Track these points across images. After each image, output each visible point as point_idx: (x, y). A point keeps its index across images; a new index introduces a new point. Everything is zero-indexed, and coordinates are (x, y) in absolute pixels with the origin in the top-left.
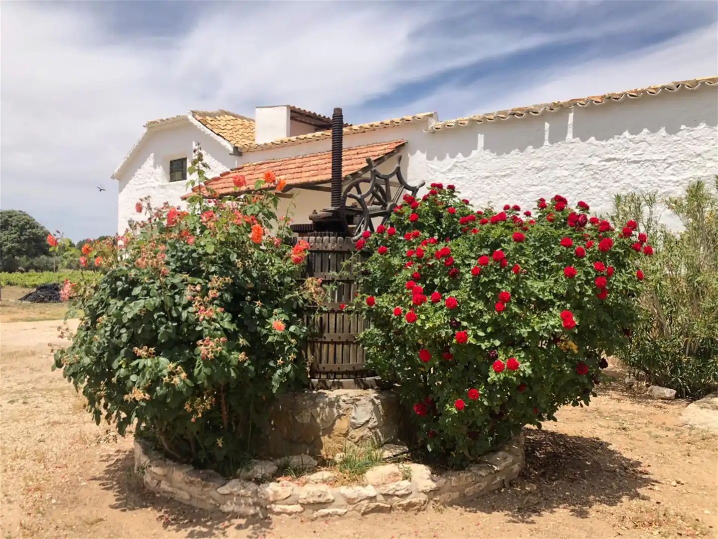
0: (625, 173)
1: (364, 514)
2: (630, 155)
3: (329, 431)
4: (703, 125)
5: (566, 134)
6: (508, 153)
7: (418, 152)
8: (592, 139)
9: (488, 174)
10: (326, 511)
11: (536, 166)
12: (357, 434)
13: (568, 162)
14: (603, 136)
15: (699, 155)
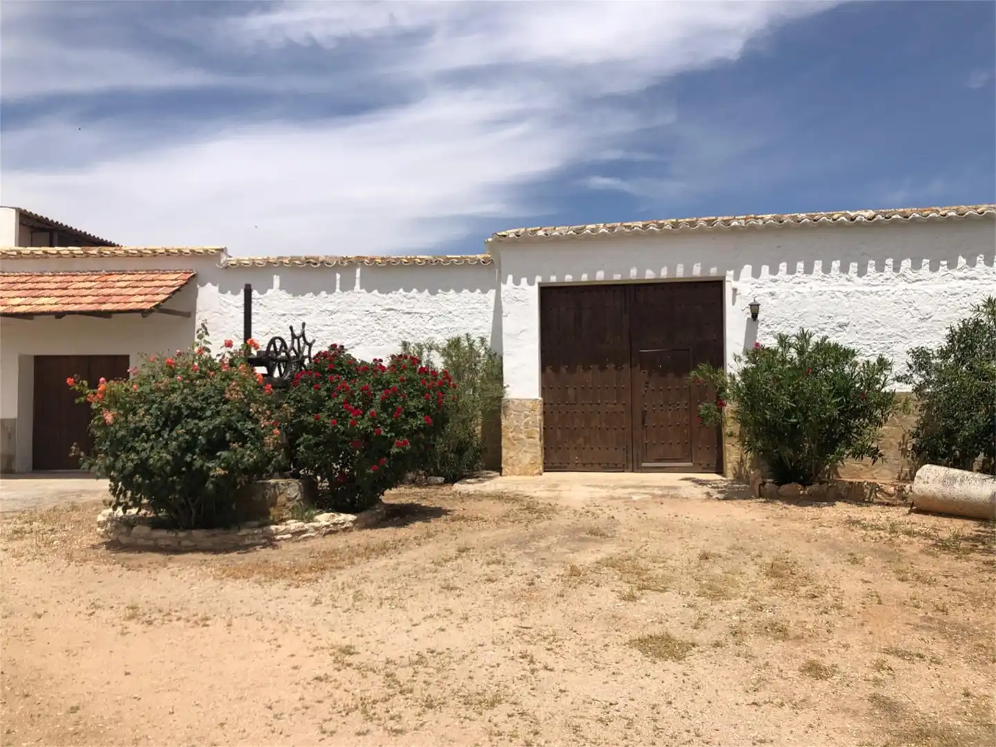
0: (401, 321)
1: (325, 535)
2: (404, 307)
3: (274, 504)
4: (452, 291)
5: (354, 285)
6: (303, 295)
7: (209, 285)
8: (376, 292)
9: (284, 313)
10: (305, 535)
11: (329, 309)
12: (290, 505)
13: (357, 308)
14: (385, 290)
15: (450, 312)
